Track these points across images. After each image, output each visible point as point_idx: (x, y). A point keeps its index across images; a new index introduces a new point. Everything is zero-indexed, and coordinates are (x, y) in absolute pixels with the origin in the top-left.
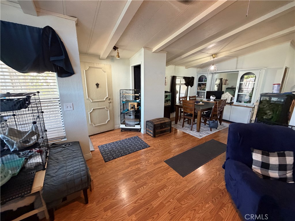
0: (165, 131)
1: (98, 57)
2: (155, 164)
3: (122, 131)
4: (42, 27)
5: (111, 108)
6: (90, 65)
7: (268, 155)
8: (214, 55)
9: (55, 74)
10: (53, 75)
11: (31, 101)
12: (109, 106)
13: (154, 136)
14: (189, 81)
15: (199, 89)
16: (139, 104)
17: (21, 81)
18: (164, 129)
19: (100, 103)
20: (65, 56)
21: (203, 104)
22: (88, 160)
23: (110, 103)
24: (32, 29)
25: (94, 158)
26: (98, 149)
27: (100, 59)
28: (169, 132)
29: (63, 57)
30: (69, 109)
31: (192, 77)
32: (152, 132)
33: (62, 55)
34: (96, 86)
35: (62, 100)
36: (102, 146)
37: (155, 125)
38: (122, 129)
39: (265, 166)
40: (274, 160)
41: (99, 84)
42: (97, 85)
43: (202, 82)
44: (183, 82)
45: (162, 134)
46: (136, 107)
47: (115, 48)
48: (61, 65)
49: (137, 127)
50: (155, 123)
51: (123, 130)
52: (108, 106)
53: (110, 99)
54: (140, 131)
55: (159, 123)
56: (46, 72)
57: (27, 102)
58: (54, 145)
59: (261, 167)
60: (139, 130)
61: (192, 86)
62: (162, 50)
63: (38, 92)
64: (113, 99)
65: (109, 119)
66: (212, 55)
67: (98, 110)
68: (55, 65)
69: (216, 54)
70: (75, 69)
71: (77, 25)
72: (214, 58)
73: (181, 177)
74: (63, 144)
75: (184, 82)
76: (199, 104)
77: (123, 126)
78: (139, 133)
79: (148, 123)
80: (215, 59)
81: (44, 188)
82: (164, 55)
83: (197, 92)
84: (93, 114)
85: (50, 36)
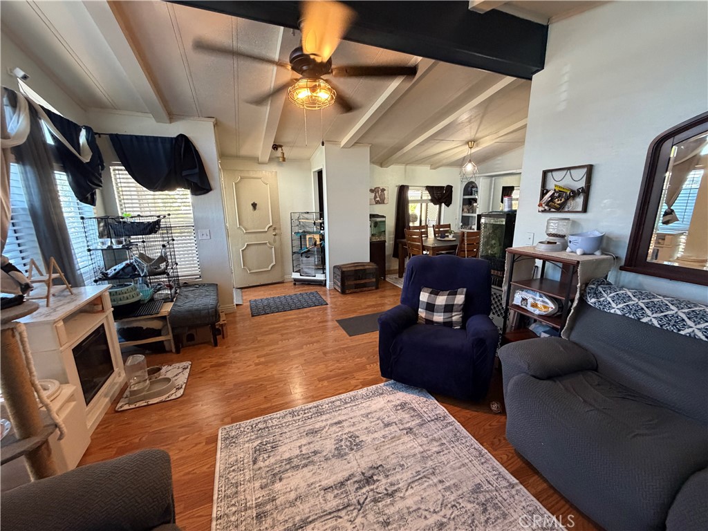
0: (364, 285)
1: (255, 160)
2: (319, 322)
3: (295, 284)
4: (174, 135)
5: (277, 244)
6: (242, 175)
7: (437, 294)
8: (472, 142)
9: (188, 192)
10: (185, 193)
11: (162, 226)
12: (275, 241)
13: (343, 292)
14: (441, 195)
15: (465, 210)
16: (322, 239)
17: (149, 201)
18: (363, 282)
19: (258, 235)
20: (199, 169)
21: (454, 239)
22: (230, 314)
23: (275, 235)
24: (164, 140)
25: (238, 312)
26: (249, 304)
27: (259, 163)
28: (374, 288)
29: (197, 170)
30: (204, 237)
31: (448, 186)
32: (339, 284)
33: (196, 167)
34: (251, 207)
35: (197, 226)
36: (255, 301)
37: (343, 273)
38: (296, 280)
39: (430, 307)
40: (441, 300)
41: (256, 204)
42: (254, 205)
43: (471, 195)
44: (427, 196)
45: (358, 290)
46: (318, 243)
47: (275, 147)
48: (195, 180)
49: (320, 277)
50: (344, 269)
51: (297, 283)
52: (272, 241)
53: (275, 229)
54: (325, 285)
55: (353, 269)
56: (178, 189)
57: (157, 226)
58: (186, 285)
59: (426, 309)
60: (322, 284)
61: (448, 203)
62: (357, 142)
63: (169, 215)
64: (280, 229)
65: (274, 263)
66: (468, 143)
67: (256, 247)
68: (187, 180)
69: (474, 141)
70: (212, 183)
71: (216, 125)
72: (471, 148)
73: (348, 336)
74: (196, 285)
75: (430, 198)
76: (446, 239)
77: (296, 276)
78: (324, 288)
79: (335, 269)
80: (473, 150)
81: (170, 313)
82: (365, 151)
83: (462, 216)
84: (248, 252)
85: (183, 146)
